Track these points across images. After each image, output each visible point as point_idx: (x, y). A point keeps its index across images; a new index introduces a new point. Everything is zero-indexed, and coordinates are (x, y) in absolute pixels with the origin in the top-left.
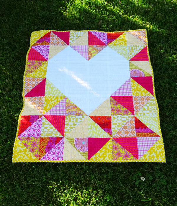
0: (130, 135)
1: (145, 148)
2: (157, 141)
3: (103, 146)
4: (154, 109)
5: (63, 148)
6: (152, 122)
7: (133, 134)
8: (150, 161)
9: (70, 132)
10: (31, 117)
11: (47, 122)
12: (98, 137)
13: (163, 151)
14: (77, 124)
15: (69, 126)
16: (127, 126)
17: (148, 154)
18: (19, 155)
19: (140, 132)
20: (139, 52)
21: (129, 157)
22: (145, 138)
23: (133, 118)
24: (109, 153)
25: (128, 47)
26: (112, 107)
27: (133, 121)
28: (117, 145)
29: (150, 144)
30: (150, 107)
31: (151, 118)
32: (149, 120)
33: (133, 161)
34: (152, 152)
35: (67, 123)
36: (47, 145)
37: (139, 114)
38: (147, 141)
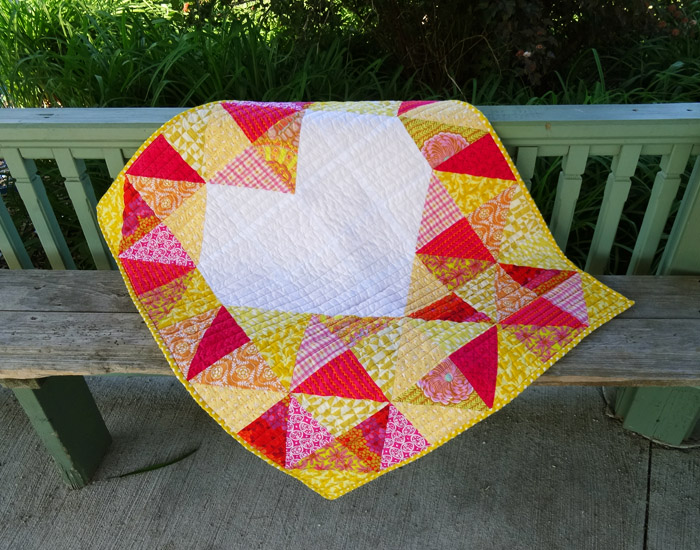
0: (527, 301)
1: (576, 304)
3: (496, 350)
4: (530, 221)
5: (409, 424)
7: (528, 296)
9: (394, 378)
10: (263, 417)
11: (315, 399)
12: (469, 341)
14: (395, 347)
15: (380, 366)
16: (502, 291)
17: (592, 309)
19: (537, 284)
21: (569, 335)
23: (499, 270)
24: (524, 356)
26: (438, 277)
27: (504, 275)
28: (523, 329)
30: (520, 221)
31: (533, 244)
35: (367, 362)
36: (368, 441)
37: (504, 253)
38: (566, 292)
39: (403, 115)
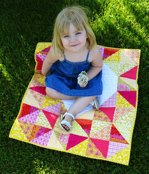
0: (105, 139)
1: (114, 151)
2: (125, 147)
3: (80, 142)
4: (131, 121)
5: (49, 138)
6: (126, 131)
7: (107, 138)
8: (116, 162)
9: (59, 127)
10: (31, 106)
11: (43, 115)
12: (78, 135)
13: (128, 156)
16: (104, 131)
17: (115, 156)
18: (15, 133)
19: (114, 137)
20: (130, 70)
21: (99, 156)
22: (116, 143)
23: (111, 125)
24: (84, 149)
25: (121, 64)
26: (95, 114)
27: (110, 127)
28: (92, 144)
29: (119, 149)
30: (128, 118)
31: (126, 127)
32: (124, 129)
33: (102, 159)
34: (119, 155)
36: (38, 132)
37: (116, 122)
38: (117, 146)
39: (120, 77)
